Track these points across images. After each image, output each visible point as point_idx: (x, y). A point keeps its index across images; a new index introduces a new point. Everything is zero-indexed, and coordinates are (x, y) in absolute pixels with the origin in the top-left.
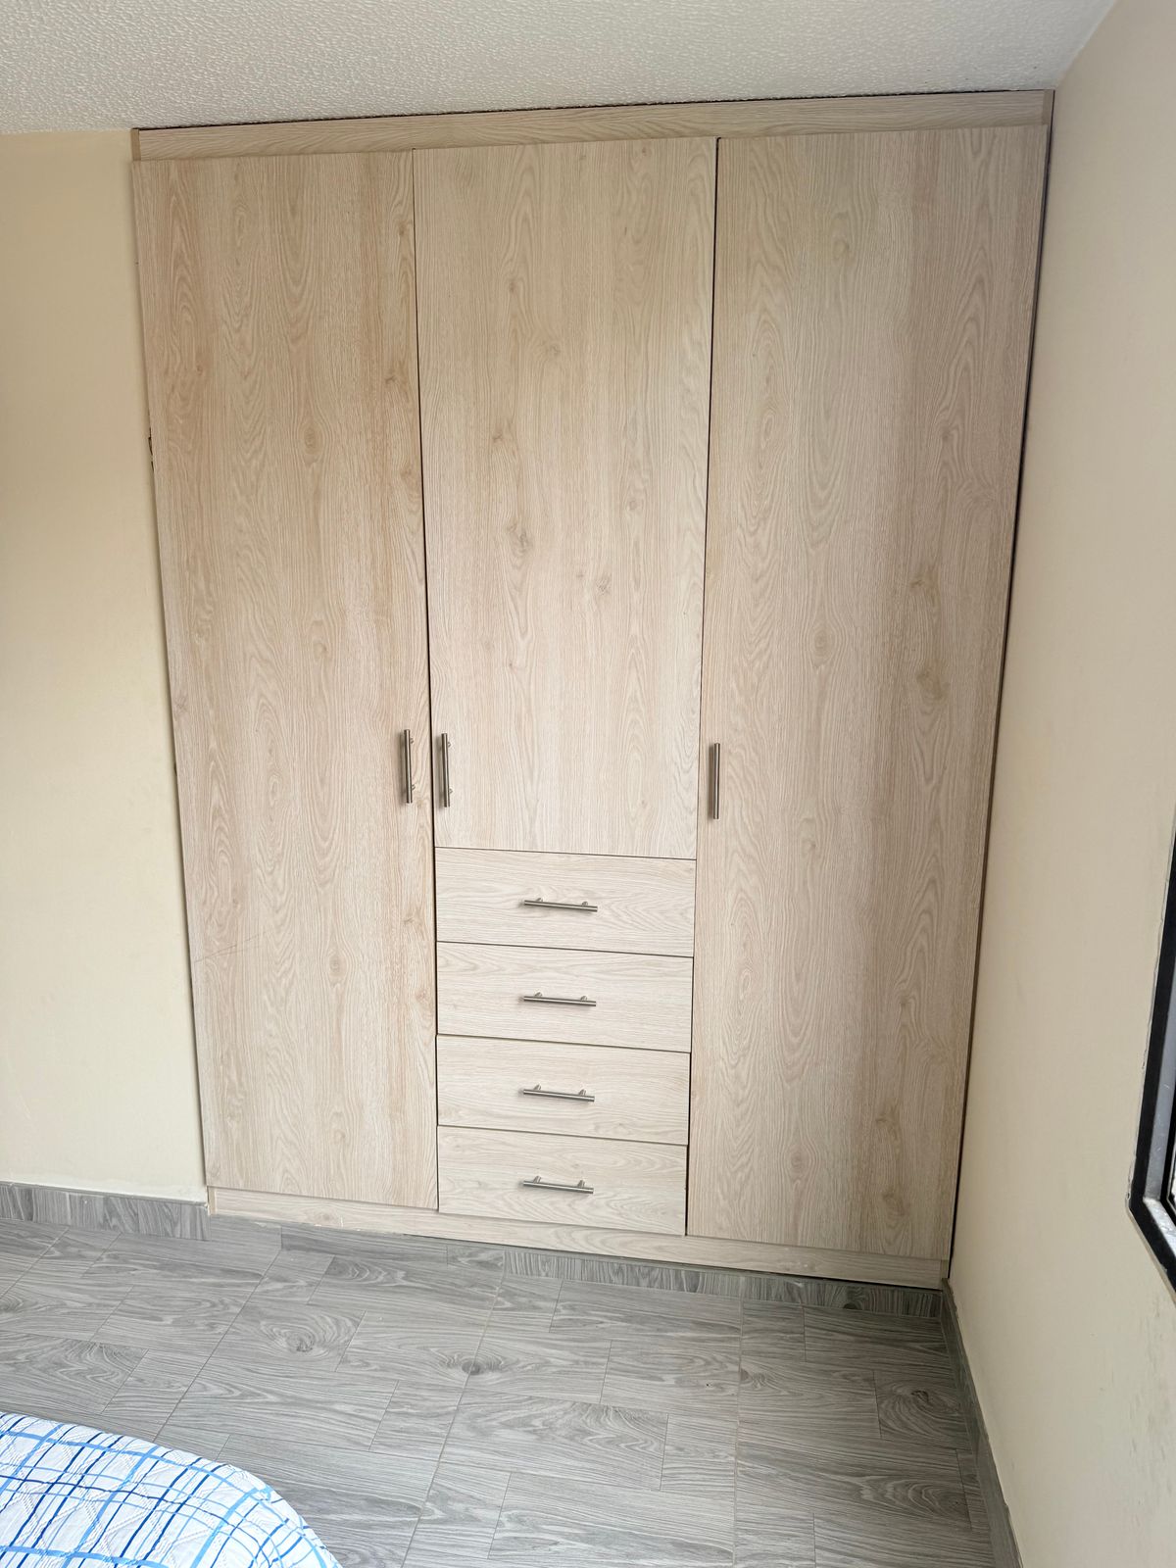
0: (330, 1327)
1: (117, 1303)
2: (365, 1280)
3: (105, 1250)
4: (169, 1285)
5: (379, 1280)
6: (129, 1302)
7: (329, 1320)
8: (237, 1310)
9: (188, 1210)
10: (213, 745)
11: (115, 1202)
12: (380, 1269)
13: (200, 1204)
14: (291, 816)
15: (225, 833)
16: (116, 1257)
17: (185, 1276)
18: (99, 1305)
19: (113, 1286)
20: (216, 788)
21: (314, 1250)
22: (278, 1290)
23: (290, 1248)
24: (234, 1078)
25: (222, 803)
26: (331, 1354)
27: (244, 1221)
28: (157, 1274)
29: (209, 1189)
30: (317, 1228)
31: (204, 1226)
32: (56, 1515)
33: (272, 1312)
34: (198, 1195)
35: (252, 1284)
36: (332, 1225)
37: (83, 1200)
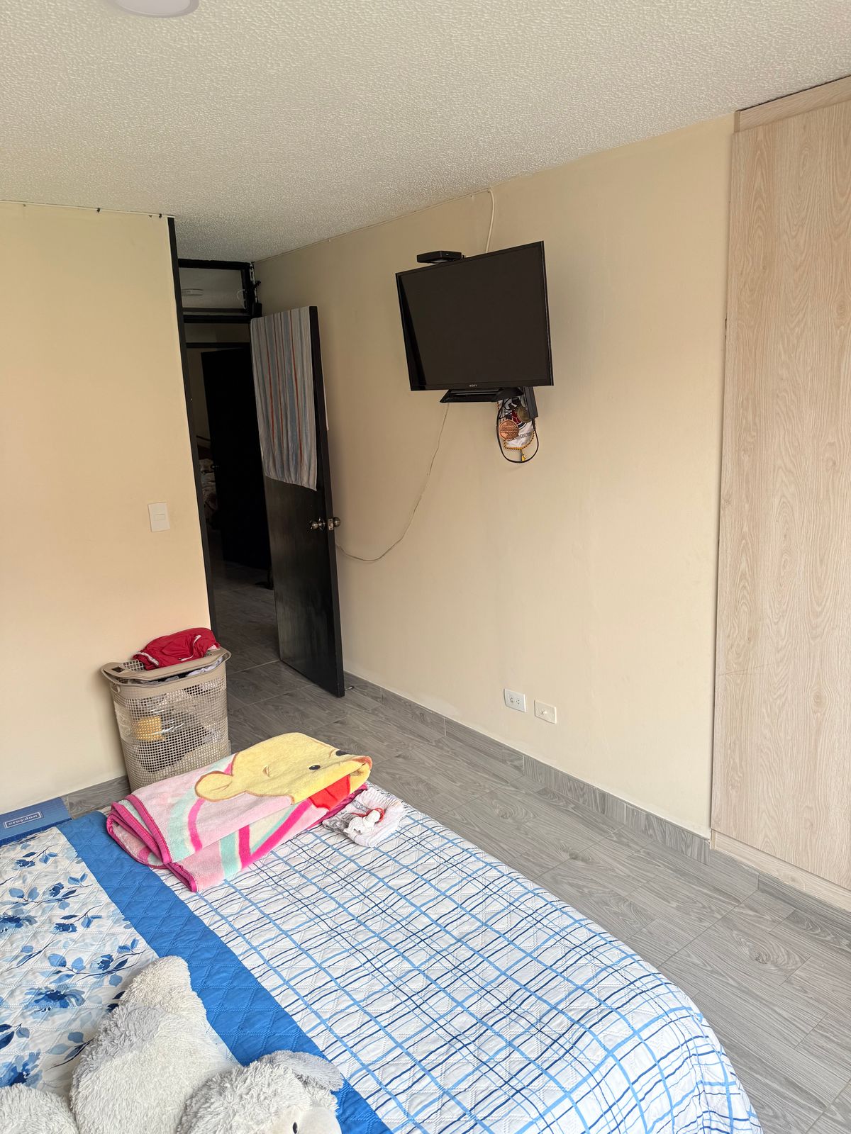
0: (783, 956)
1: (645, 882)
2: (817, 934)
3: (643, 848)
4: (678, 883)
5: (826, 939)
6: (652, 884)
7: (783, 950)
8: (720, 917)
9: (697, 840)
10: (746, 529)
11: (652, 819)
12: (830, 932)
13: (705, 839)
14: (795, 584)
15: (747, 590)
16: (648, 854)
17: (689, 882)
18: (634, 878)
19: (644, 870)
20: (744, 559)
21: (781, 899)
22: (750, 915)
23: (763, 891)
24: (737, 760)
25: (747, 569)
26: (779, 973)
27: (733, 860)
28: (672, 874)
29: (713, 831)
30: (785, 885)
31: (707, 855)
32: (575, 963)
33: (742, 928)
34: (706, 833)
35: (732, 904)
36: (797, 886)
37: (634, 811)
